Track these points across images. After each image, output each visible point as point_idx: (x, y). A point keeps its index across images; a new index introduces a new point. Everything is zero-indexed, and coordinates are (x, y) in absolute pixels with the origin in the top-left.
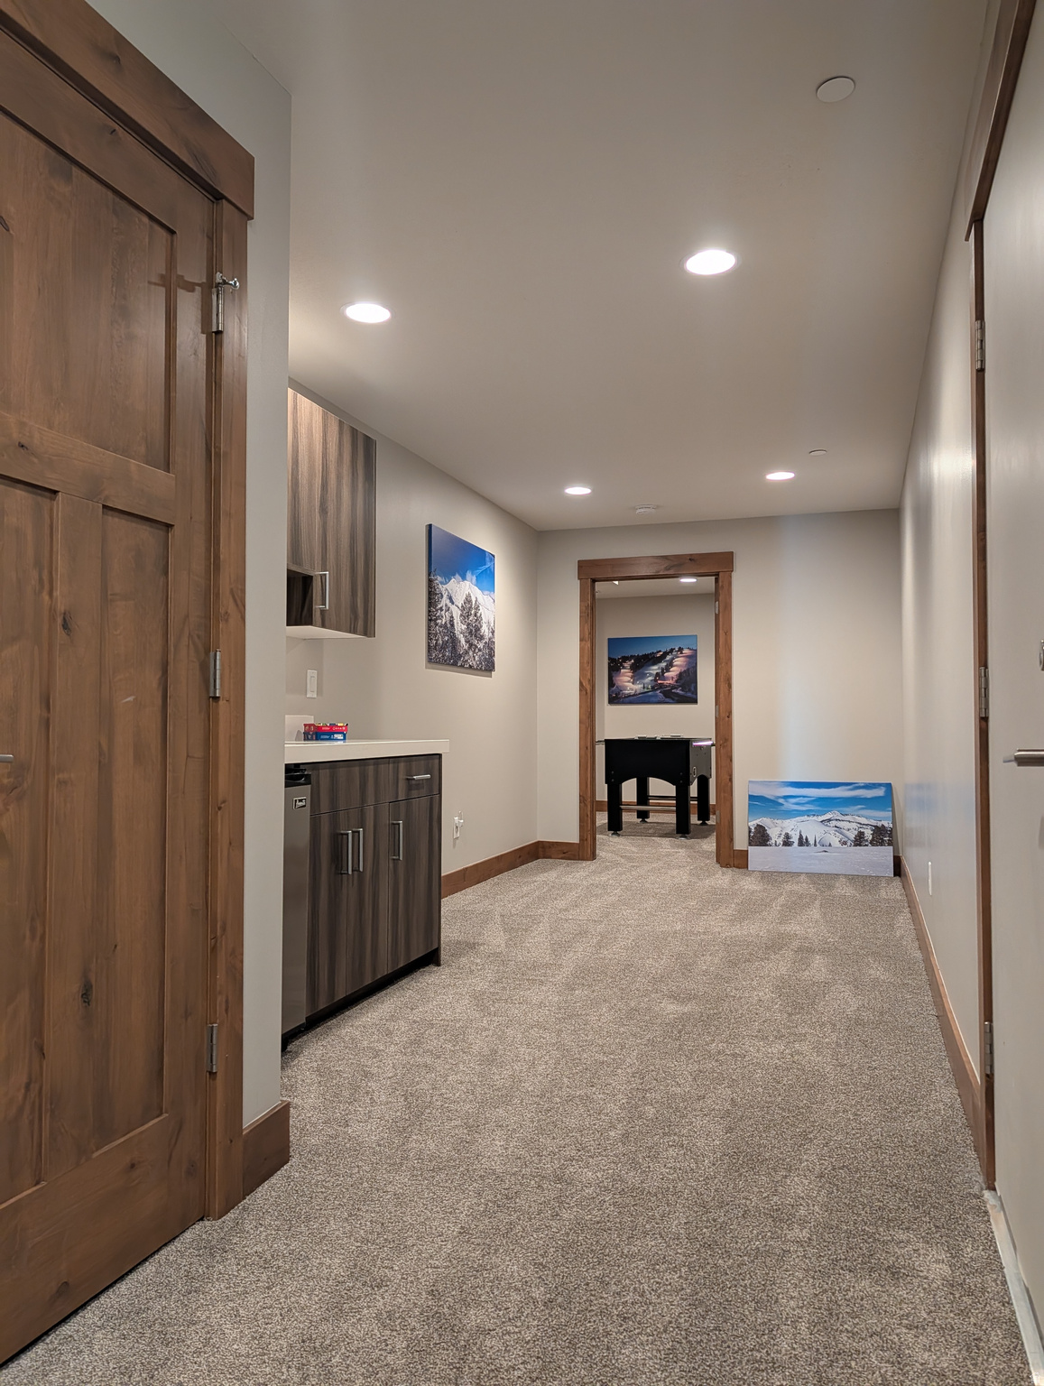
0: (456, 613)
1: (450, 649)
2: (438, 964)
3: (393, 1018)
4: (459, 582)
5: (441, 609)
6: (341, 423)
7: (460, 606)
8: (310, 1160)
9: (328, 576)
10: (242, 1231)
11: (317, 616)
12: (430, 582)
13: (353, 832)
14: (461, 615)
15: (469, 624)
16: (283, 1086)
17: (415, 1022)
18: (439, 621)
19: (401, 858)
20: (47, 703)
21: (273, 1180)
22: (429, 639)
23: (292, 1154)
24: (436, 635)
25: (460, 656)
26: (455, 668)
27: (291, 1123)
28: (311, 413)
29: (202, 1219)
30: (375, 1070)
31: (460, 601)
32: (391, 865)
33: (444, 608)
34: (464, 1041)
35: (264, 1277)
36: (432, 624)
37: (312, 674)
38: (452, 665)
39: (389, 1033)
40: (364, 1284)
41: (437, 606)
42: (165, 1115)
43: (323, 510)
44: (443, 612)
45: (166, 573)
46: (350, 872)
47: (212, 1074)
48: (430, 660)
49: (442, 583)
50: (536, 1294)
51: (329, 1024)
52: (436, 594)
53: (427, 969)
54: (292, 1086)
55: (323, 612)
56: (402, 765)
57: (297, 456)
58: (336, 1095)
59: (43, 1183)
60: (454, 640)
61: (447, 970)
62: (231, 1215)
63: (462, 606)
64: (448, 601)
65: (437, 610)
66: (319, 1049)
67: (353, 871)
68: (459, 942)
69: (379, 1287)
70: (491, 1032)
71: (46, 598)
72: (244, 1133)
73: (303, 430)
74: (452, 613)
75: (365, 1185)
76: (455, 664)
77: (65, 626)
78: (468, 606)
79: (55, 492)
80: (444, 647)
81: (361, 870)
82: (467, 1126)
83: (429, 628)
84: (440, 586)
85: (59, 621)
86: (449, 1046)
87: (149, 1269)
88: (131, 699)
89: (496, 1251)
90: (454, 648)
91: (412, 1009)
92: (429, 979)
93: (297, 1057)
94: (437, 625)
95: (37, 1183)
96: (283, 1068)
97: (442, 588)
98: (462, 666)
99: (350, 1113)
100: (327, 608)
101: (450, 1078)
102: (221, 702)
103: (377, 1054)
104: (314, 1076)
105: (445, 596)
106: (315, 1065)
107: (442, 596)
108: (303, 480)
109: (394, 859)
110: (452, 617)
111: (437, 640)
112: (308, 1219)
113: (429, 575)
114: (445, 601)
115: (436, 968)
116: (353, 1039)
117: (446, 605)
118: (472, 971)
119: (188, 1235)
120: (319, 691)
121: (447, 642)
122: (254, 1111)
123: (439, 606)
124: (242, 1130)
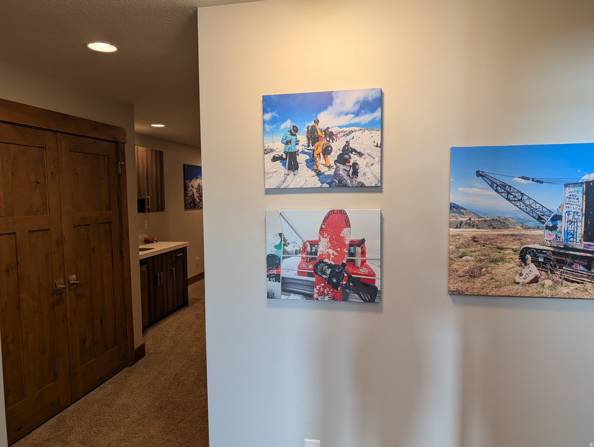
0: (195, 191)
1: (193, 203)
2: (188, 306)
3: (173, 322)
4: (195, 180)
5: (189, 191)
6: (152, 150)
7: (196, 188)
8: (150, 355)
9: (149, 198)
10: (136, 368)
11: (147, 210)
12: (185, 183)
13: (159, 274)
14: (197, 191)
15: (199, 193)
16: (143, 340)
17: (179, 323)
18: (188, 195)
19: (174, 279)
20: (90, 267)
21: (142, 359)
22: (185, 201)
23: (146, 354)
24: (187, 200)
25: (197, 205)
26: (195, 209)
27: (145, 348)
28: (142, 151)
29: (126, 367)
30: (167, 335)
31: (196, 186)
32: (172, 281)
33: (190, 190)
34: (191, 327)
35: (141, 375)
36: (186, 196)
37: (146, 221)
38: (194, 208)
39: (171, 326)
40: (162, 375)
41: (187, 190)
42: (118, 346)
43: (147, 178)
44: (190, 192)
45: (111, 232)
46: (159, 285)
47: (127, 337)
48: (185, 208)
49: (189, 182)
50: (196, 374)
51: (155, 324)
52: (187, 186)
53: (184, 308)
54: (145, 340)
55: (148, 208)
56: (174, 252)
57: (139, 165)
58: (157, 342)
59: (96, 358)
60: (194, 200)
61: (190, 308)
62: (133, 366)
63: (197, 188)
64: (191, 188)
65: (187, 192)
66: (152, 332)
67: (160, 284)
68: (195, 299)
69: (165, 375)
70: (199, 325)
71: (89, 246)
72: (135, 349)
73: (140, 157)
74: (193, 191)
75: (163, 359)
76: (195, 208)
77: (93, 251)
78: (199, 187)
79: (89, 225)
80: (191, 202)
81: (162, 283)
82: (188, 346)
83: (185, 198)
84: (188, 183)
85: (92, 250)
86: (187, 329)
87: (117, 376)
88: (106, 261)
89: (189, 368)
90: (194, 203)
91: (178, 319)
92: (185, 311)
93: (146, 333)
94: (187, 196)
95: (95, 358)
96: (143, 336)
97: (189, 184)
98: (197, 208)
99: (160, 345)
100: (150, 207)
101: (186, 336)
102: (125, 258)
103: (168, 331)
104: (151, 338)
105: (190, 186)
106: (151, 335)
107: (189, 187)
108: (141, 172)
109: (172, 279)
110: (193, 192)
111: (188, 202)
112: (150, 365)
113: (184, 180)
114: (190, 188)
115: (187, 307)
116: (161, 328)
117: (191, 189)
118: (197, 308)
119: (124, 370)
120: (149, 226)
121: (192, 201)
122: (137, 345)
123: (188, 190)
124: (134, 349)
